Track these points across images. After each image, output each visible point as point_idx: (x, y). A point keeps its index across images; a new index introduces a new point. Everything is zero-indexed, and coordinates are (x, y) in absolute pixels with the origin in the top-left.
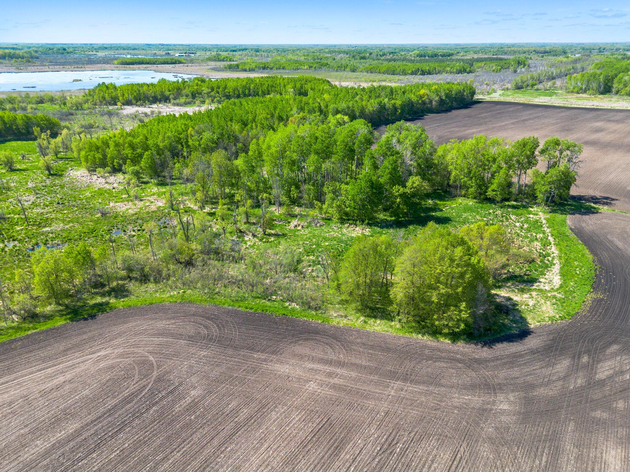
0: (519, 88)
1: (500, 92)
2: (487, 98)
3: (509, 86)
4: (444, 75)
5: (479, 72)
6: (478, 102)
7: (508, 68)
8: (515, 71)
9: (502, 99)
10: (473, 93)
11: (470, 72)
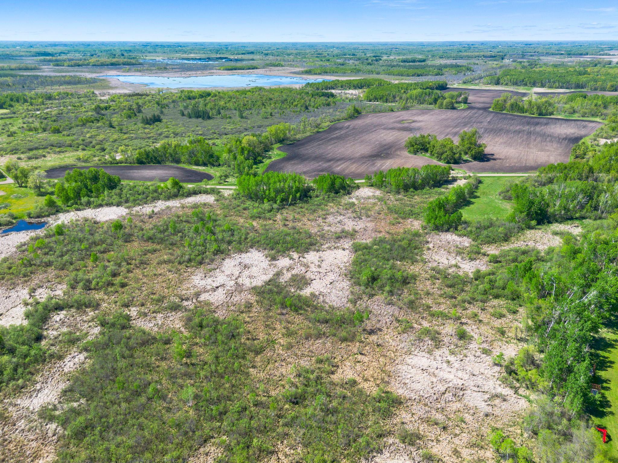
0: (464, 83)
1: (457, 84)
2: (452, 87)
3: (461, 82)
4: (430, 77)
5: (447, 74)
6: (448, 88)
7: (461, 72)
8: (465, 74)
9: (457, 87)
10: (447, 85)
11: (442, 75)
